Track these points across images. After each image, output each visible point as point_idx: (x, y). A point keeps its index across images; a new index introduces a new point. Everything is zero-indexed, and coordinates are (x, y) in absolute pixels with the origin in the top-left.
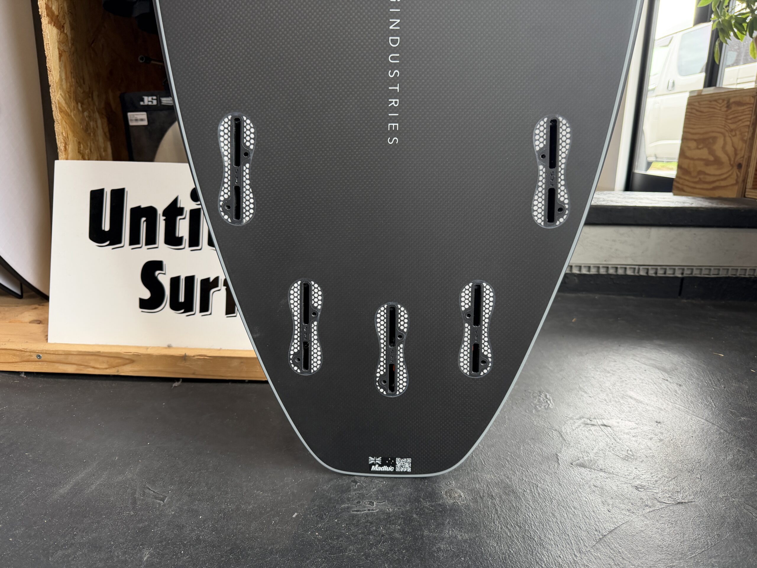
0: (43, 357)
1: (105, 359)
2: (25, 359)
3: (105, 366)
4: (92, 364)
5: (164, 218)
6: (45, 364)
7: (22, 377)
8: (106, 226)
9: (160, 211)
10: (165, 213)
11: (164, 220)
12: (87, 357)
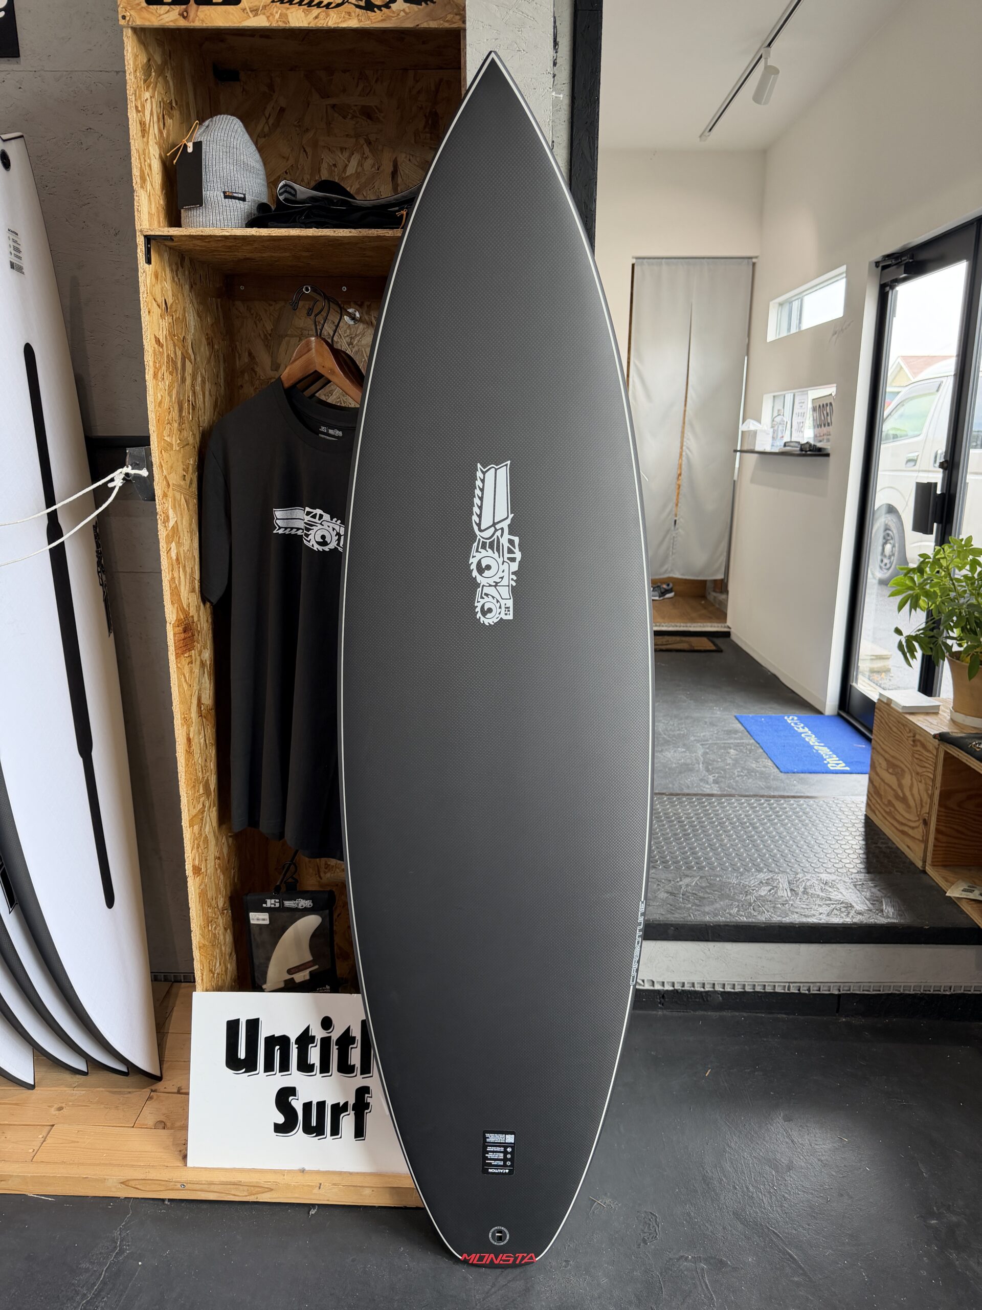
0: (188, 1186)
1: (246, 1188)
2: (168, 1188)
3: (245, 1193)
4: (233, 1192)
5: (297, 1046)
6: (189, 1192)
7: (167, 1205)
8: (242, 1054)
9: (293, 1040)
10: (297, 1041)
11: (297, 1048)
12: (229, 1186)
